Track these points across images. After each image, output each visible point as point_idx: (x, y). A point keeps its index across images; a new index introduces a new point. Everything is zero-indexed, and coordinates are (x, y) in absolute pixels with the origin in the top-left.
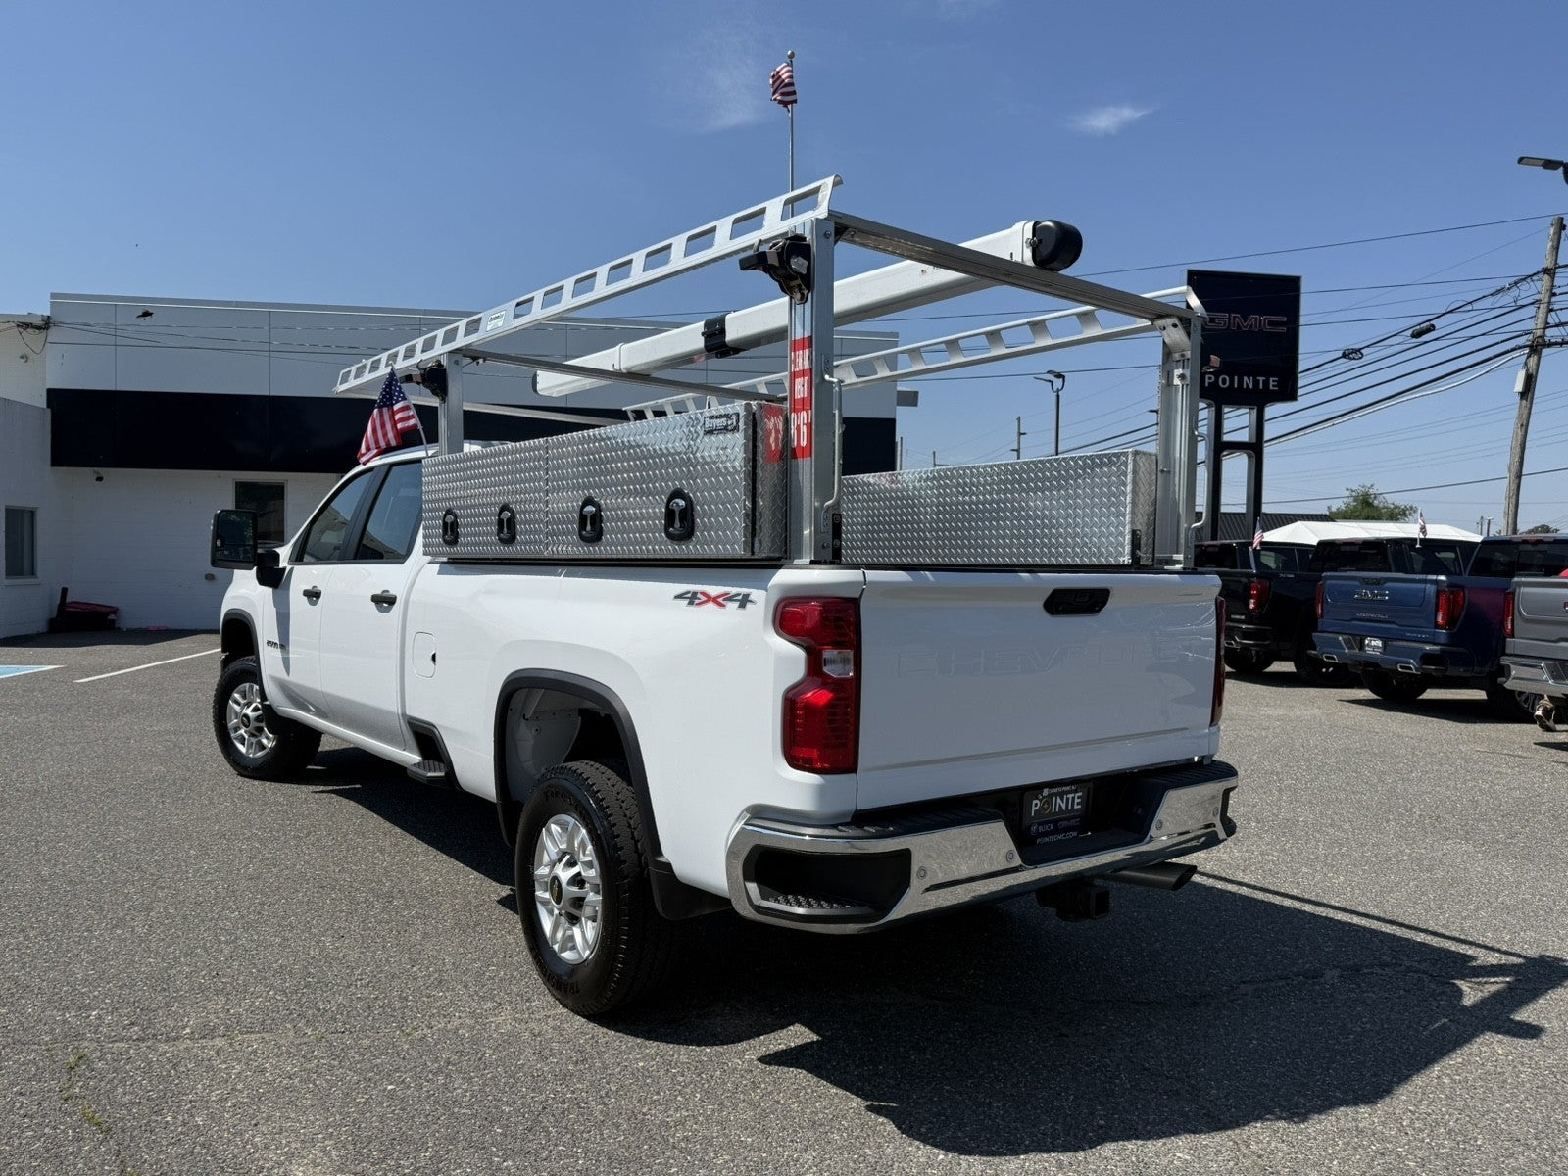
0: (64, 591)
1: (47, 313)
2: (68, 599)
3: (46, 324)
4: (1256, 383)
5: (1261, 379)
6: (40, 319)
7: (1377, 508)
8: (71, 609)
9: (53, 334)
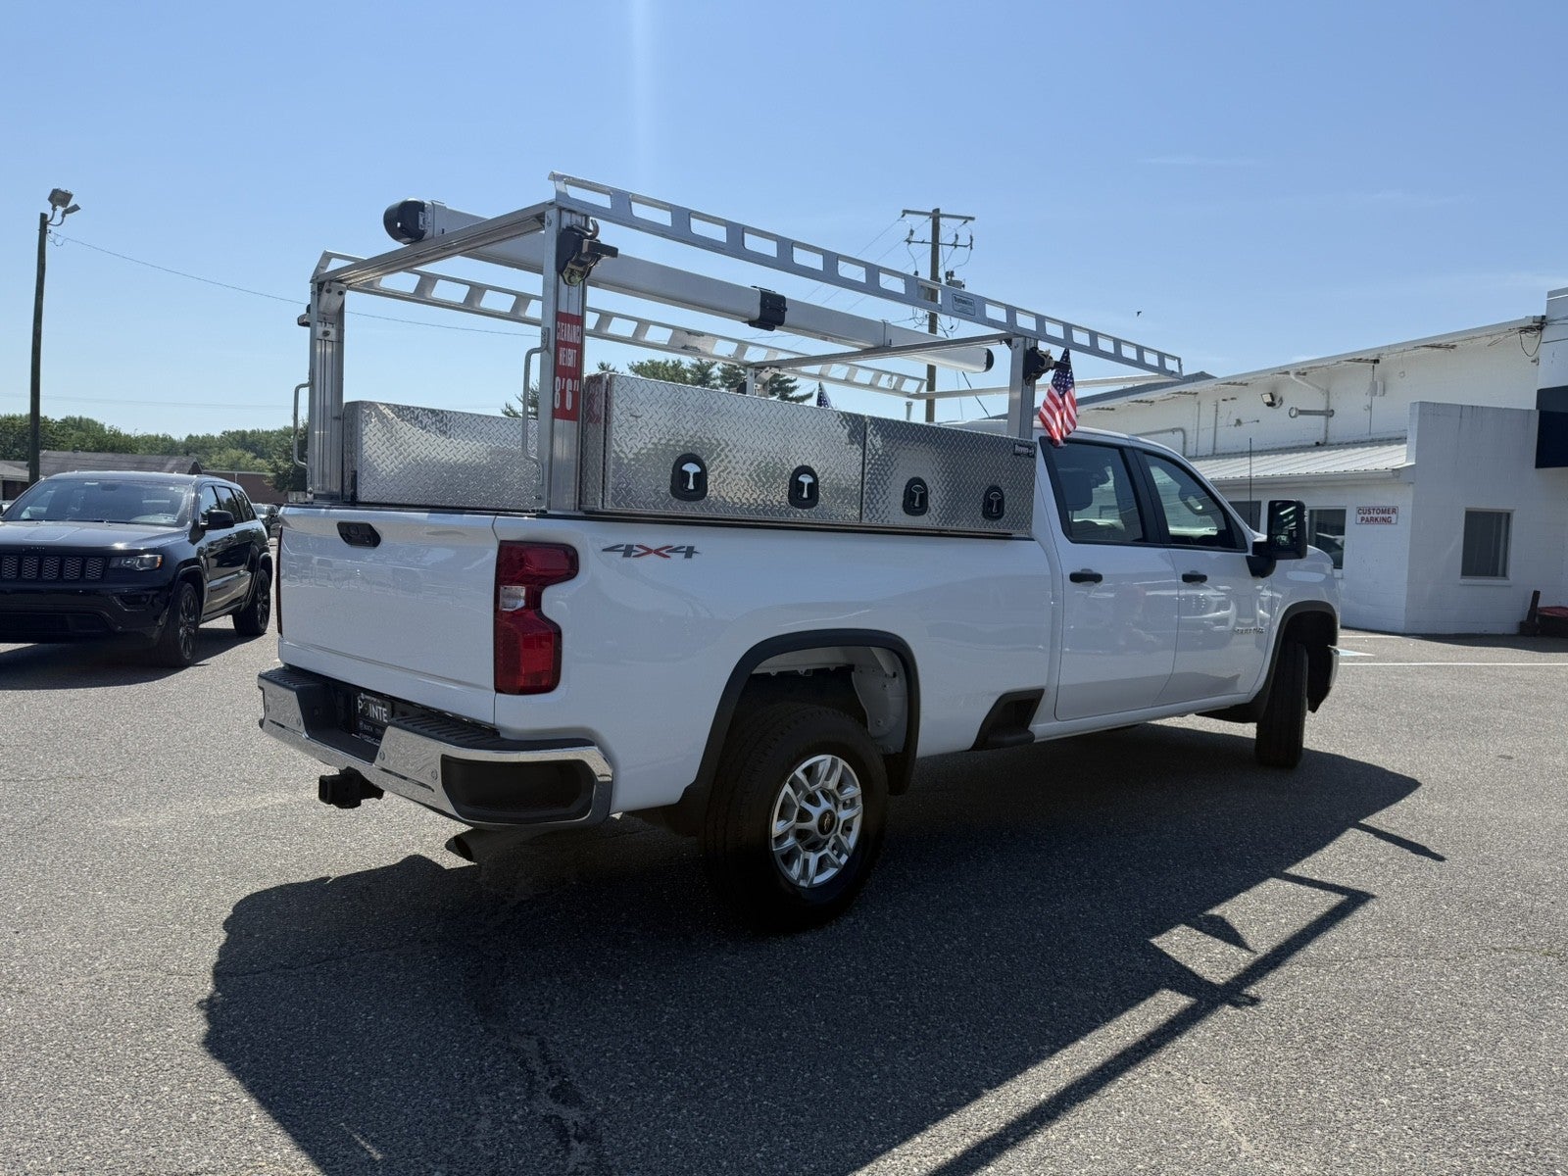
0: (1536, 595)
1: (1544, 314)
2: (1541, 604)
3: (1541, 324)
6: (1531, 321)
8: (1547, 614)
9: (1548, 333)
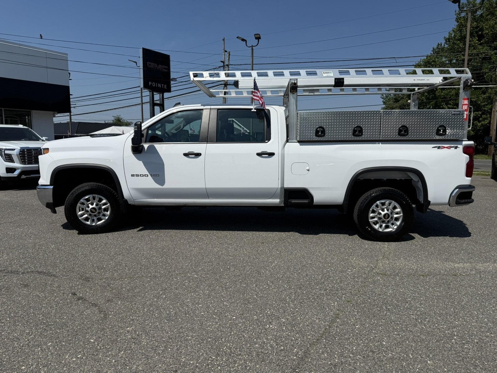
4: (161, 86)
5: (163, 85)
7: (122, 122)
